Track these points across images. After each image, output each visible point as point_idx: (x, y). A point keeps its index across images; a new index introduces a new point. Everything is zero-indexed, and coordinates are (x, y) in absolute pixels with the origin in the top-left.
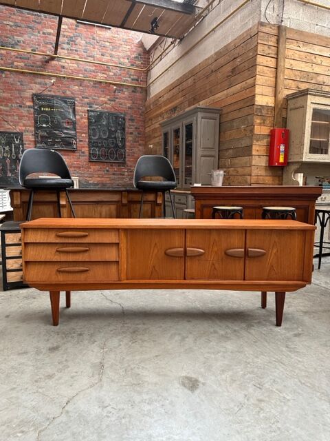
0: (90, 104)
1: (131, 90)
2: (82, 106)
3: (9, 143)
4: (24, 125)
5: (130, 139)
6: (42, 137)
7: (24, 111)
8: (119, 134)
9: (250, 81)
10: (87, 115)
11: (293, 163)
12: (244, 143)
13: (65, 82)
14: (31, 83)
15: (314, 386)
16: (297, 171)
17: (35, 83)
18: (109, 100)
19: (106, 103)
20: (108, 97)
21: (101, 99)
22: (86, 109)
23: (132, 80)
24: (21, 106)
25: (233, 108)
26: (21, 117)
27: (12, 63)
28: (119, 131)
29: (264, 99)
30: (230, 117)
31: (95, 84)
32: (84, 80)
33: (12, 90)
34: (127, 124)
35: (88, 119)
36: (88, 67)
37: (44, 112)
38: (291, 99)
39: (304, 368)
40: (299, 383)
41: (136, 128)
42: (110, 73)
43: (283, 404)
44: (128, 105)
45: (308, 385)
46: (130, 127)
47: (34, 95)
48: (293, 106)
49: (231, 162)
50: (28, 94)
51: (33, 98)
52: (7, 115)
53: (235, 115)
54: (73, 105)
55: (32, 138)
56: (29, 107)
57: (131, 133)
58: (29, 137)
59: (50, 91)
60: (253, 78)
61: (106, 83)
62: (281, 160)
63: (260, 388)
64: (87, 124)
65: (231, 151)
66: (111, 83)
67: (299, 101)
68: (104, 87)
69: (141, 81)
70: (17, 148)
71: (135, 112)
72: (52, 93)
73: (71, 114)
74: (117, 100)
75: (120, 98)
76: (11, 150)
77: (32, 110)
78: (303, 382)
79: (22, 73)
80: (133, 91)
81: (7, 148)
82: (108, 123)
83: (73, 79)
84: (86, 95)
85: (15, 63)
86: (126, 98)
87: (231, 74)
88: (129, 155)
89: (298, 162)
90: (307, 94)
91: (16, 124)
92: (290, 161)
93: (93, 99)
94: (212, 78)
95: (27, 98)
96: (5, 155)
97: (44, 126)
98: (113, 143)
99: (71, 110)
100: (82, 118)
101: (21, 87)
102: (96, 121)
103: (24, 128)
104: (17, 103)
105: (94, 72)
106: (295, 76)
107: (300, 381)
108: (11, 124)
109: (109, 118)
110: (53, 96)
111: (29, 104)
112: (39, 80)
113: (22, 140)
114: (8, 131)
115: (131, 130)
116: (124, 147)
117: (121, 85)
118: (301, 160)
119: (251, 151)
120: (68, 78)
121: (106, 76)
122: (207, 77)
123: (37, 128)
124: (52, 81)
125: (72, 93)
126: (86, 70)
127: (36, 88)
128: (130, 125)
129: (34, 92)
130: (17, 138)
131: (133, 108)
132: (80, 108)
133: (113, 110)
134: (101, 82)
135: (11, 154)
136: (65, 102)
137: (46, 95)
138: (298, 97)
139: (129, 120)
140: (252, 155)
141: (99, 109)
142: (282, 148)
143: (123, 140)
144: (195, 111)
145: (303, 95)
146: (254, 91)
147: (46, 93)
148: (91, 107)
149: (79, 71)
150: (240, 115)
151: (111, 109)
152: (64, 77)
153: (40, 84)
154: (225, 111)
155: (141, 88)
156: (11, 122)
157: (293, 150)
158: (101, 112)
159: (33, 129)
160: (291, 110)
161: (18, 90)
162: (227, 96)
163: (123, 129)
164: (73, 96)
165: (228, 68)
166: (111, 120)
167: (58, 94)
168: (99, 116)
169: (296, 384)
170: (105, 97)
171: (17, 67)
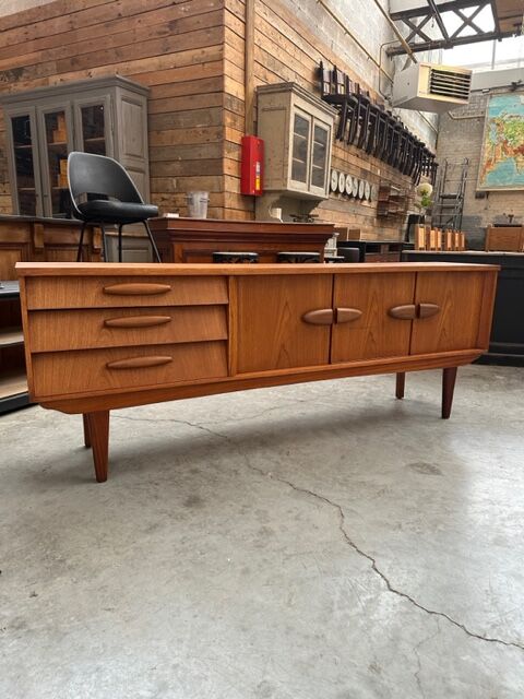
11: (270, 192)
12: (207, 152)
16: (275, 205)
29: (233, 87)
30: (171, 106)
38: (263, 94)
48: (267, 106)
49: (177, 182)
53: (183, 104)
60: (219, 47)
62: (258, 187)
65: (177, 166)
67: (278, 100)
87: (167, 29)
89: (280, 191)
90: (291, 90)
92: (266, 189)
106: (263, 59)
118: (283, 188)
119: (222, 167)
122: (108, 24)
138: (275, 93)
140: (223, 175)
142: (258, 167)
145: (284, 91)
146: (222, 69)
150: (191, 104)
154: (157, 93)
157: (272, 173)
162: (161, 68)
165: (158, 19)
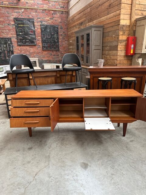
0: (41, 22)
1: (60, 13)
2: (37, 23)
3: (6, 43)
4: (11, 34)
5: (61, 38)
6: (20, 39)
7: (11, 27)
8: (55, 36)
9: (118, 12)
10: (40, 27)
11: (137, 53)
12: (114, 44)
13: (28, 10)
14: (12, 12)
15: (135, 167)
16: (139, 58)
17: (14, 12)
18: (50, 19)
19: (49, 20)
20: (50, 17)
21: (46, 18)
22: (40, 24)
23: (61, 7)
24: (9, 25)
25: (109, 25)
26: (9, 30)
27: (3, 3)
28: (55, 34)
29: (125, 21)
30: (108, 30)
31: (43, 11)
32: (37, 9)
33: (4, 17)
34: (59, 30)
35: (41, 29)
36: (39, 2)
37: (20, 27)
38: (138, 21)
39: (132, 158)
40: (129, 166)
41: (64, 32)
42: (50, 5)
43: (121, 176)
44: (60, 21)
45: (133, 167)
46: (61, 32)
47: (14, 18)
48: (139, 25)
49: (108, 53)
50: (12, 18)
51: (14, 20)
52: (3, 29)
54: (33, 23)
55: (16, 40)
56: (13, 25)
57: (61, 35)
58: (14, 40)
59: (22, 16)
60: (120, 11)
61: (48, 10)
62: (132, 52)
63: (113, 169)
64: (40, 32)
65: (108, 47)
66: (50, 10)
67: (142, 22)
68: (47, 12)
69: (65, 7)
70: (9, 45)
71: (63, 24)
72: (23, 17)
73: (33, 27)
74: (54, 19)
75: (55, 18)
76: (7, 46)
77: (14, 26)
78: (131, 165)
79: (8, 7)
80: (61, 13)
81: (5, 46)
82: (50, 31)
83: (32, 9)
84: (39, 17)
85: (4, 3)
86: (58, 17)
87: (108, 7)
88: (61, 46)
89: (140, 53)
91: (8, 34)
93: (43, 19)
94: (99, 9)
95: (11, 20)
96: (4, 49)
97: (21, 34)
98: (53, 40)
99: (32, 25)
100: (38, 29)
101: (8, 15)
102: (44, 30)
103: (11, 36)
104: (7, 23)
105: (42, 4)
106: (141, 8)
107: (130, 165)
108: (6, 34)
109: (50, 28)
110: (23, 19)
111: (13, 23)
112: (16, 11)
113: (11, 41)
114: (4, 37)
115: (61, 33)
116: (58, 42)
117: (56, 10)
118: (141, 53)
119: (117, 48)
120: (30, 9)
121: (48, 6)
122: (97, 8)
123: (17, 35)
124: (22, 11)
125: (32, 16)
126: (38, 4)
127: (15, 15)
128: (61, 31)
129: (14, 17)
130: (9, 41)
131: (62, 22)
132: (37, 24)
133: (52, 24)
134: (46, 10)
135: (7, 48)
136: (29, 21)
137: (21, 18)
138: (141, 20)
139: (60, 28)
140: (118, 50)
141: (46, 24)
142: (132, 46)
143: (58, 38)
144: (91, 27)
145: (144, 19)
146: (120, 18)
147: (20, 17)
148: (41, 23)
149: (34, 5)
151: (51, 23)
152: (28, 8)
153: (17, 12)
154: (106, 26)
155: (65, 11)
156: (5, 33)
157: (138, 47)
158: (47, 26)
159: (16, 36)
160: (138, 26)
161: (7, 17)
162: (107, 19)
163: (58, 33)
164: (33, 18)
165: (107, 4)
166: (52, 29)
167: (25, 17)
168: (46, 27)
169: (128, 167)
170: (48, 17)
171: (5, 4)
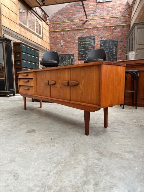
0: (101, 38)
1: (121, 27)
2: (98, 39)
3: (69, 59)
4: (75, 51)
5: (120, 50)
6: (81, 55)
7: (75, 45)
8: (114, 49)
10: (100, 42)
13: (91, 30)
14: (78, 33)
17: (79, 33)
18: (110, 34)
19: (108, 36)
20: (110, 33)
21: (106, 34)
22: (99, 40)
23: (122, 22)
24: (74, 43)
26: (74, 47)
27: (72, 27)
31: (104, 28)
32: (99, 27)
33: (71, 37)
34: (118, 44)
35: (100, 44)
36: (101, 21)
37: (82, 44)
41: (123, 45)
42: (111, 22)
44: (120, 35)
46: (120, 45)
47: (79, 38)
50: (77, 38)
51: (78, 39)
52: (69, 48)
54: (94, 39)
55: (77, 56)
56: (77, 43)
57: (120, 48)
58: (76, 55)
59: (85, 35)
61: (109, 26)
64: (99, 46)
66: (111, 26)
68: (108, 29)
69: (127, 22)
70: (72, 60)
71: (123, 37)
72: (86, 36)
73: (93, 43)
74: (114, 34)
75: (116, 32)
76: (70, 61)
77: (78, 44)
79: (75, 30)
80: (122, 28)
81: (69, 61)
82: (109, 45)
83: (94, 28)
84: (100, 34)
85: (73, 27)
86: (118, 32)
88: (119, 59)
91: (72, 50)
93: (103, 35)
95: (76, 39)
96: (68, 63)
97: (82, 50)
98: (111, 54)
99: (93, 42)
100: (97, 44)
101: (74, 36)
102: (103, 45)
103: (75, 52)
104: (73, 42)
105: (103, 23)
108: (70, 51)
109: (109, 43)
111: (77, 42)
112: (81, 31)
113: (74, 57)
114: (69, 54)
115: (120, 47)
116: (116, 55)
117: (116, 26)
120: (92, 28)
121: (109, 23)
123: (79, 51)
124: (86, 31)
125: (94, 34)
126: (100, 23)
127: (80, 35)
128: (120, 44)
129: (79, 37)
130: (72, 56)
131: (122, 36)
132: (97, 40)
133: (112, 38)
134: (106, 27)
135: (70, 62)
136: (91, 39)
137: (83, 37)
139: (120, 42)
141: (105, 39)
143: (116, 52)
147: (83, 36)
148: (102, 39)
149: (96, 24)
151: (111, 38)
152: (91, 28)
153: (81, 33)
155: (127, 25)
156: (71, 50)
158: (106, 41)
159: (78, 52)
161: (74, 37)
163: (117, 46)
164: (94, 35)
167: (88, 36)
170: (108, 33)
171: (73, 28)
